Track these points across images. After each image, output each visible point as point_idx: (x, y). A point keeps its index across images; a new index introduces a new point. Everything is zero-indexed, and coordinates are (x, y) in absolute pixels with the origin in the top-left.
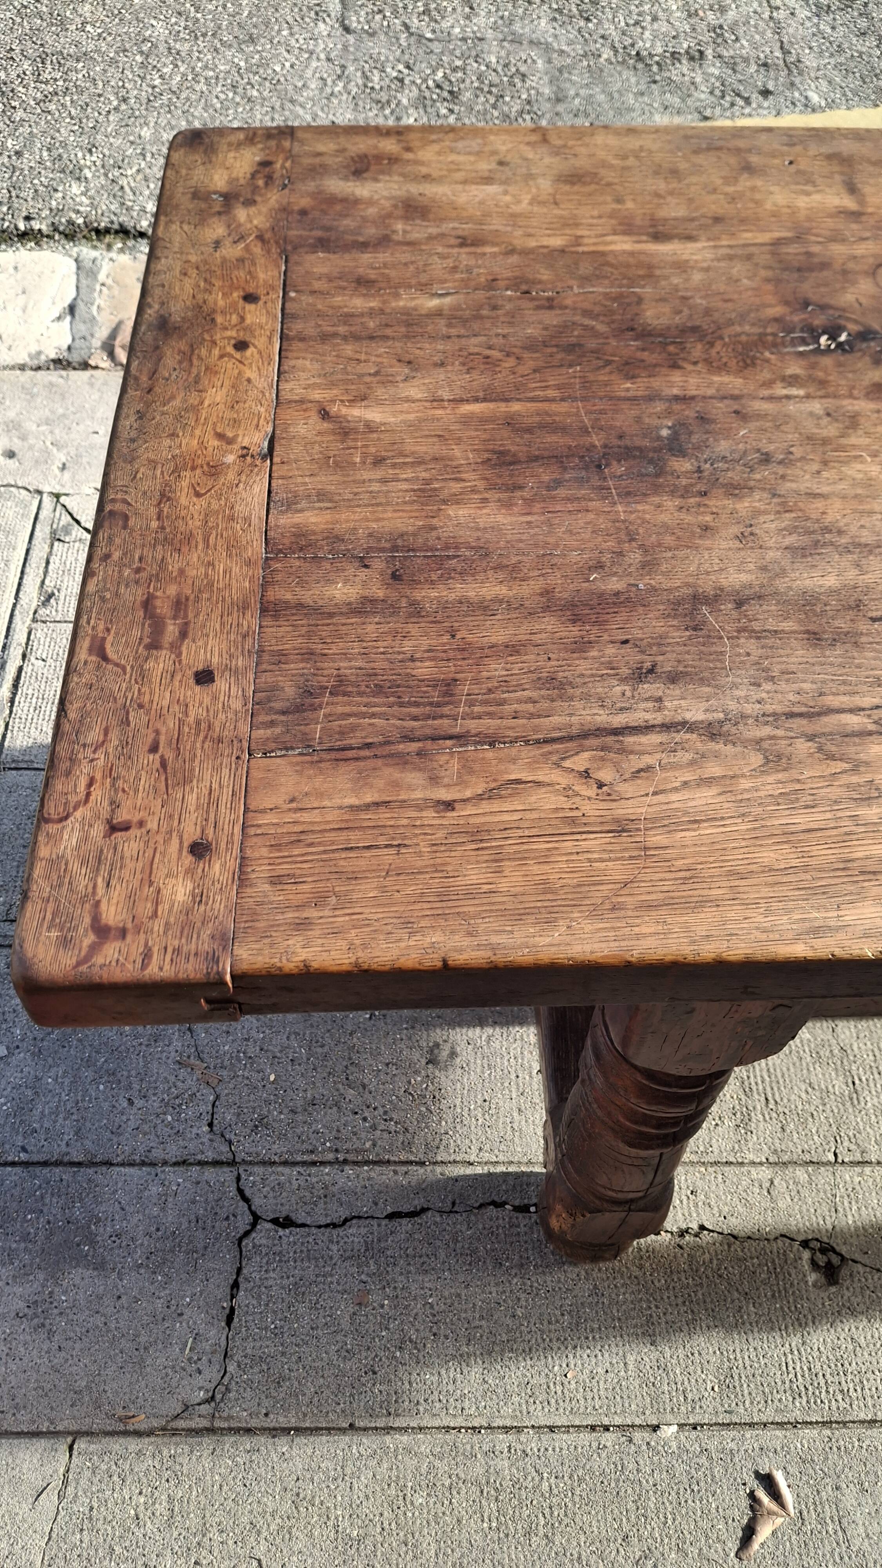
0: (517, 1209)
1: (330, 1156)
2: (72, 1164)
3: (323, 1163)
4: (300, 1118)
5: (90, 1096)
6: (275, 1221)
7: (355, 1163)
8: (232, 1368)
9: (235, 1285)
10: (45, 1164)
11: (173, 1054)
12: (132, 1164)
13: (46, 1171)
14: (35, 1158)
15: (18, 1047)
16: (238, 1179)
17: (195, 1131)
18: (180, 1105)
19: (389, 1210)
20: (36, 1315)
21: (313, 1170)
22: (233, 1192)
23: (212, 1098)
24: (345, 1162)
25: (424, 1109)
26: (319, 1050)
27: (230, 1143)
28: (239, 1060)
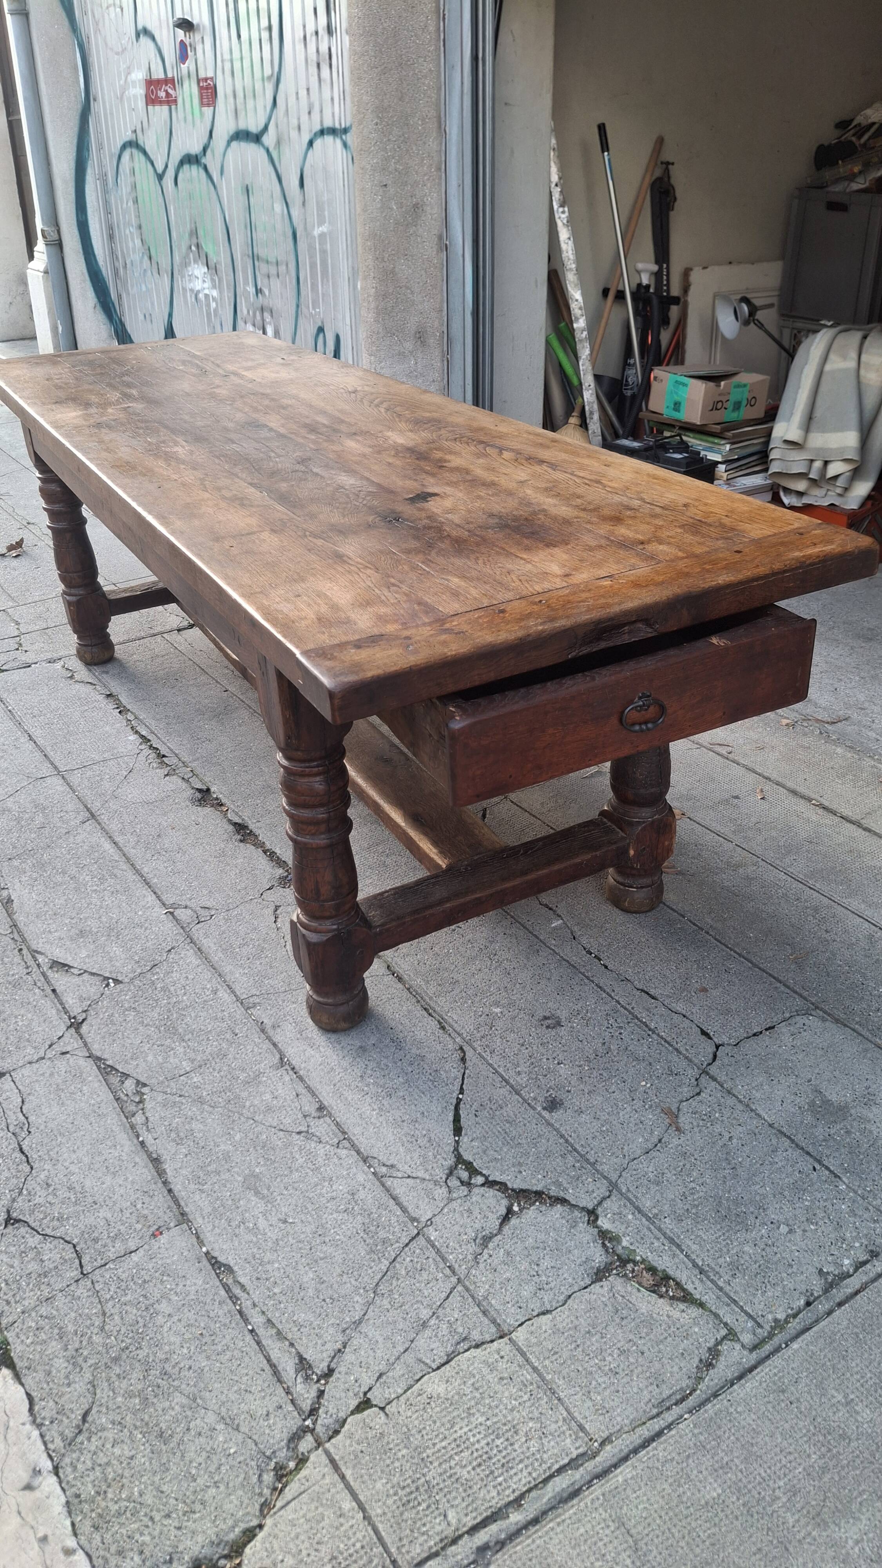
0: (600, 960)
1: (654, 1036)
2: (793, 1141)
3: (662, 1038)
4: (651, 1060)
5: (751, 1161)
6: (710, 1038)
7: (647, 1026)
8: (787, 1015)
9: (755, 1035)
10: (808, 1153)
11: (682, 1139)
12: (759, 1115)
13: (810, 1149)
14: (811, 1160)
15: (772, 1223)
16: (709, 1064)
17: (710, 1099)
18: (705, 1115)
19: (653, 1001)
20: (869, 1100)
21: (669, 1039)
22: (718, 1062)
23: (684, 1104)
24: (650, 1029)
25: (589, 1014)
26: (605, 1074)
27: (697, 1080)
28: (651, 1106)
